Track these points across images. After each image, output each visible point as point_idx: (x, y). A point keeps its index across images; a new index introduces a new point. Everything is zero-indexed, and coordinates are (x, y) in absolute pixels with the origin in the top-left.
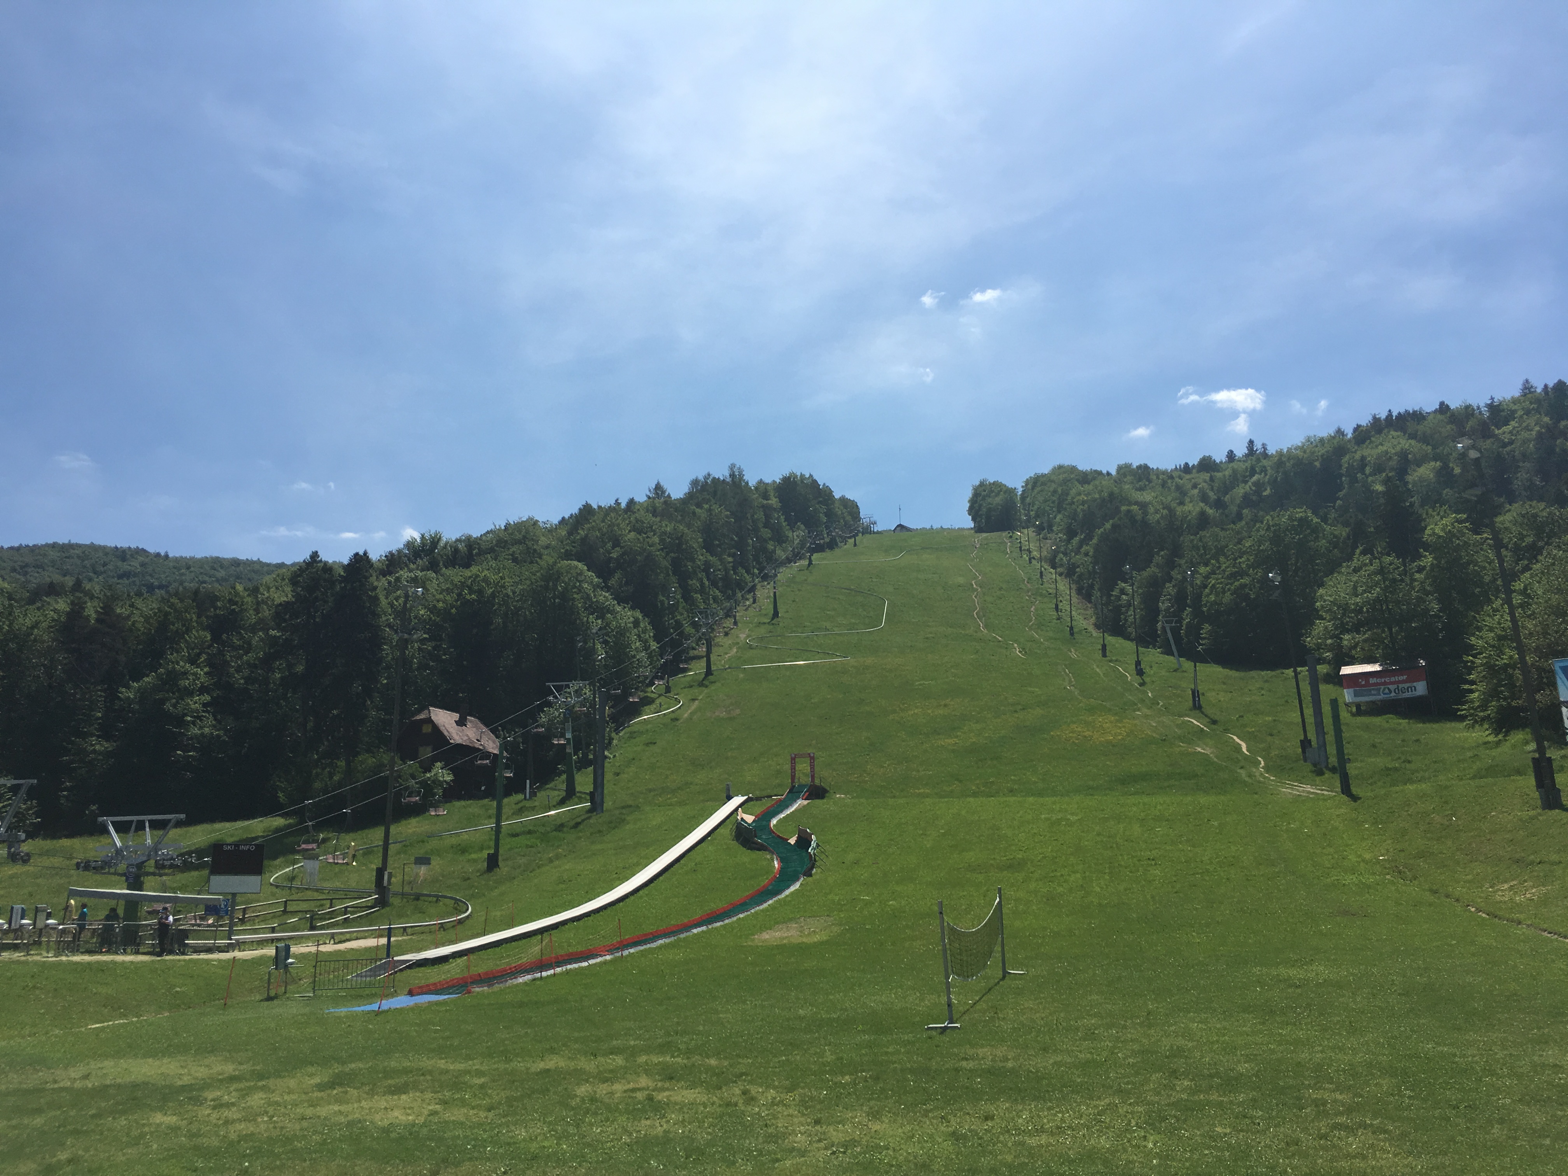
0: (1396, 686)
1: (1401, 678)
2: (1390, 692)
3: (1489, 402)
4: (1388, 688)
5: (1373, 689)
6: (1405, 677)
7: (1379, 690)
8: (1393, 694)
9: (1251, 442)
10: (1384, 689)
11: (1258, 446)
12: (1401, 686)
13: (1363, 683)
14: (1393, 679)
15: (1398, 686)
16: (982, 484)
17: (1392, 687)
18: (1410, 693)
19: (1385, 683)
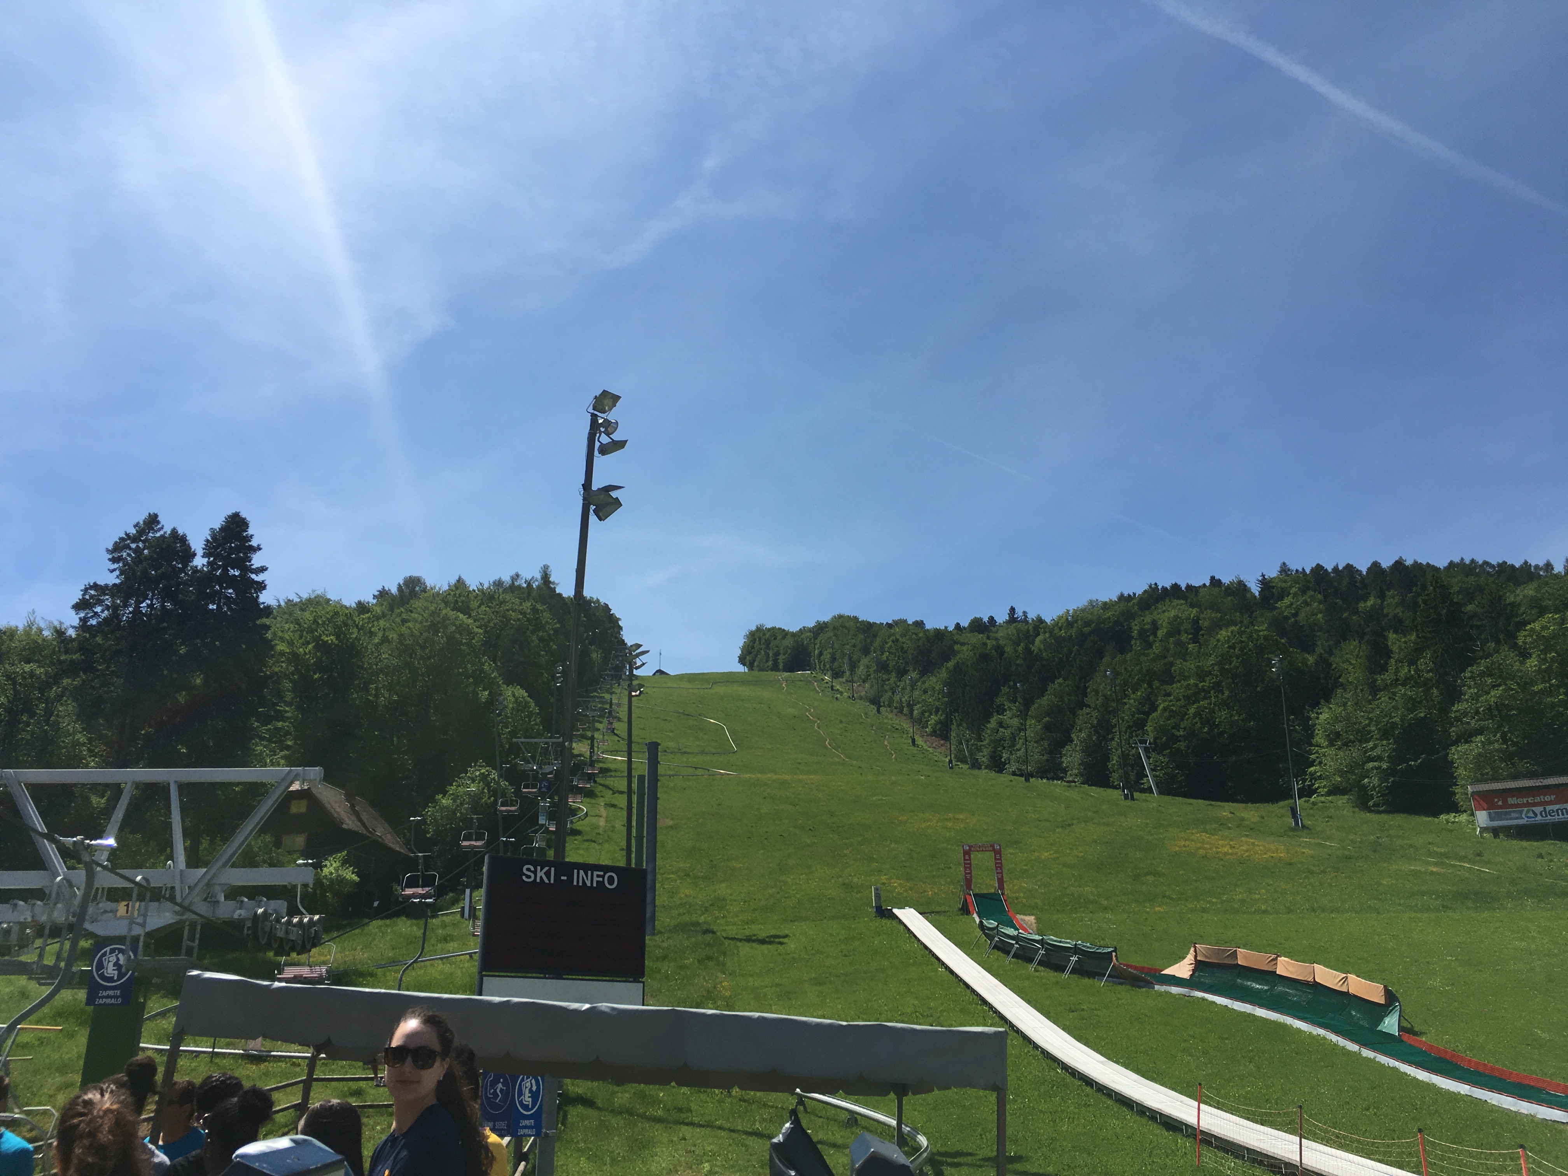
0: (1541, 808)
1: (1547, 798)
2: (1536, 815)
3: (1260, 578)
4: (1533, 811)
5: (1514, 812)
6: (1553, 797)
7: (1521, 812)
8: (1539, 818)
9: (1013, 610)
10: (1528, 812)
11: (1019, 613)
12: (1548, 808)
13: (1500, 803)
14: (1538, 799)
15: (1545, 808)
16: (759, 629)
17: (1538, 810)
18: (1561, 816)
19: (1528, 805)
